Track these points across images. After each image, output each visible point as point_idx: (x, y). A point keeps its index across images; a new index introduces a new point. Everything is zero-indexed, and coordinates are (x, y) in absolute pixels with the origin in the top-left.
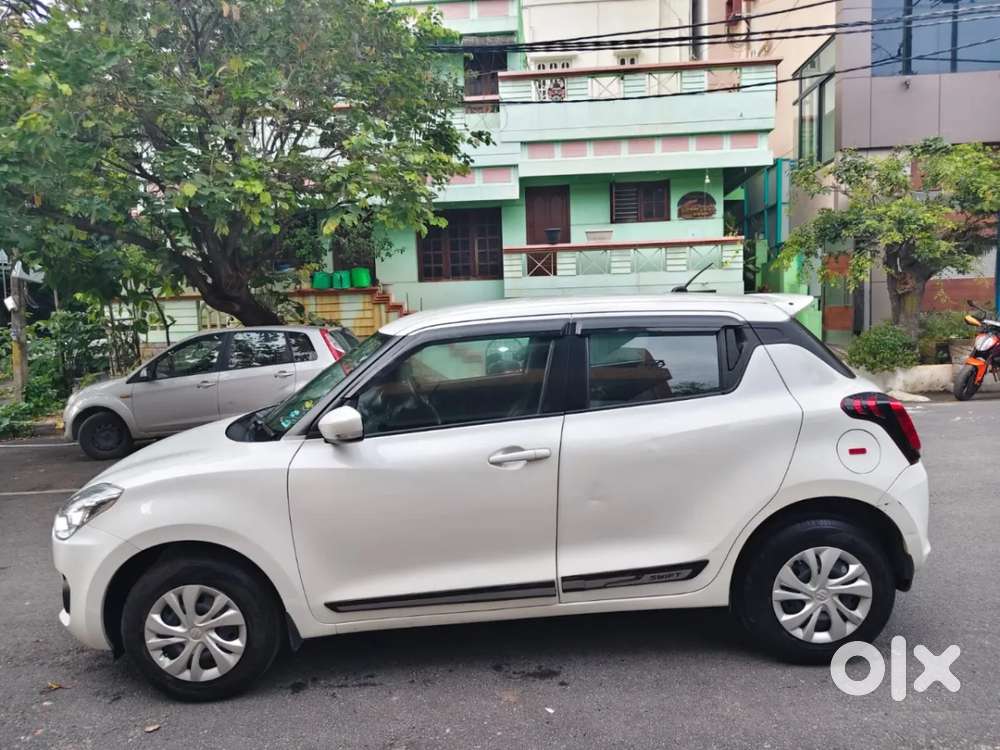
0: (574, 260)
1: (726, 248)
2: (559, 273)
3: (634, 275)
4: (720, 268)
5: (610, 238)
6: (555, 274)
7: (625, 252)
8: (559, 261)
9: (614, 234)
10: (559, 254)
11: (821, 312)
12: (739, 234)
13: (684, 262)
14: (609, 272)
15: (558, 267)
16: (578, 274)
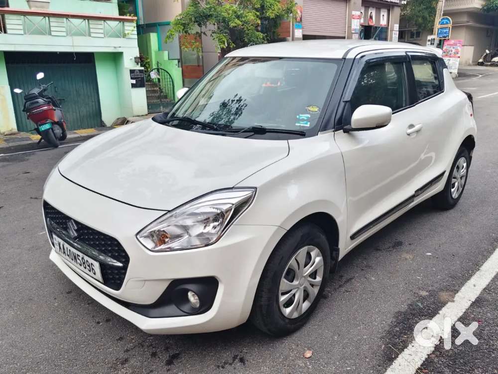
0: (20, 22)
1: (126, 24)
2: (8, 31)
3: (69, 38)
4: (123, 37)
5: (48, 8)
6: (5, 32)
7: (60, 20)
8: (7, 21)
9: (50, 4)
10: (6, 16)
11: (180, 69)
12: (134, 16)
13: (102, 31)
14: (50, 34)
15: (8, 26)
16: (25, 33)
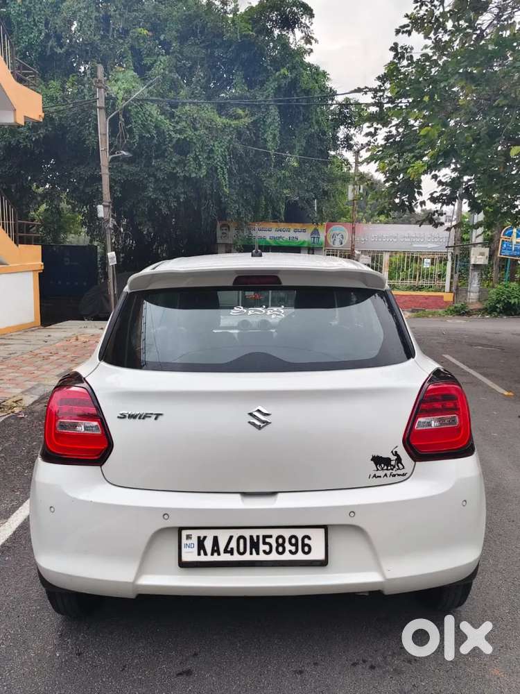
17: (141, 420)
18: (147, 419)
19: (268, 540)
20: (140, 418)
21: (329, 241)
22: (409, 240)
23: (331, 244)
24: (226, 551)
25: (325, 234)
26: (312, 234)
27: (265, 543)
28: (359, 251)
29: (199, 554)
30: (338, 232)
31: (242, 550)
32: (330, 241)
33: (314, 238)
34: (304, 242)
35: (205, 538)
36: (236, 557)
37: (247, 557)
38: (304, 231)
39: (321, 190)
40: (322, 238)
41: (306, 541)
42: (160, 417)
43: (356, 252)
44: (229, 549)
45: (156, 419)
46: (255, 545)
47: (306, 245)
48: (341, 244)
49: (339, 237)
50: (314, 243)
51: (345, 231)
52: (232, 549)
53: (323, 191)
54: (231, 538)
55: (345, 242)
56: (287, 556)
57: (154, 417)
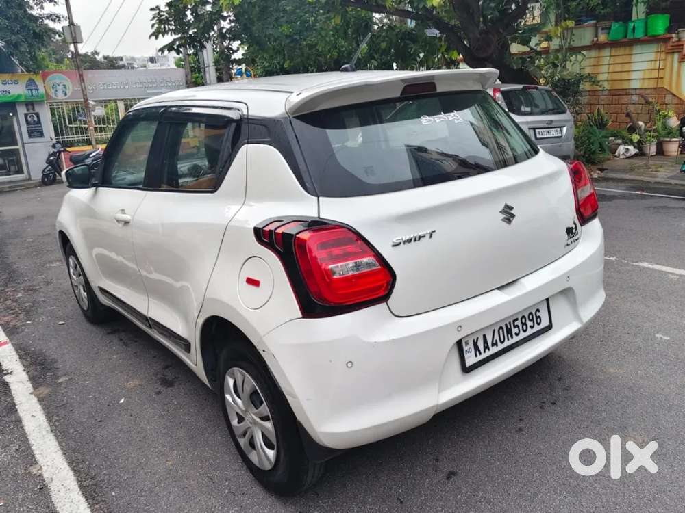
17: (417, 242)
18: (422, 239)
19: (516, 323)
20: (415, 240)
21: (50, 94)
22: (141, 86)
23: (54, 96)
24: (493, 345)
25: (43, 85)
26: (26, 87)
27: (515, 326)
28: (93, 101)
29: (476, 356)
30: (58, 81)
31: (502, 339)
32: (52, 93)
33: (31, 90)
34: (19, 96)
35: (477, 339)
36: (501, 347)
37: (507, 343)
38: (16, 83)
39: (32, 32)
40: (42, 90)
41: (538, 314)
42: (434, 234)
43: (91, 102)
44: (494, 342)
45: (431, 237)
46: (509, 332)
47: (23, 99)
48: (66, 94)
49: (61, 86)
50: (32, 95)
51: (65, 79)
52: (496, 341)
53: (34, 32)
54: (494, 331)
55: (69, 93)
56: (530, 332)
57: (428, 236)
